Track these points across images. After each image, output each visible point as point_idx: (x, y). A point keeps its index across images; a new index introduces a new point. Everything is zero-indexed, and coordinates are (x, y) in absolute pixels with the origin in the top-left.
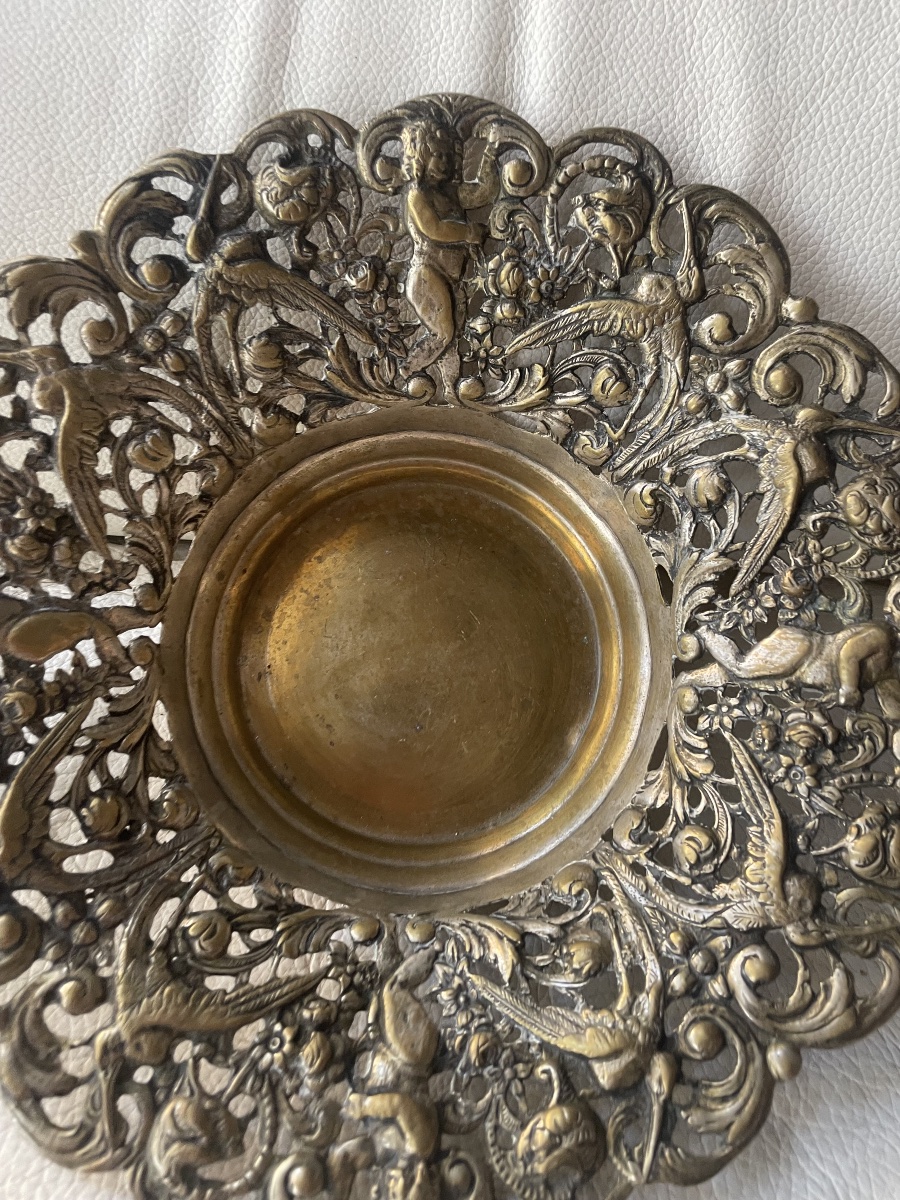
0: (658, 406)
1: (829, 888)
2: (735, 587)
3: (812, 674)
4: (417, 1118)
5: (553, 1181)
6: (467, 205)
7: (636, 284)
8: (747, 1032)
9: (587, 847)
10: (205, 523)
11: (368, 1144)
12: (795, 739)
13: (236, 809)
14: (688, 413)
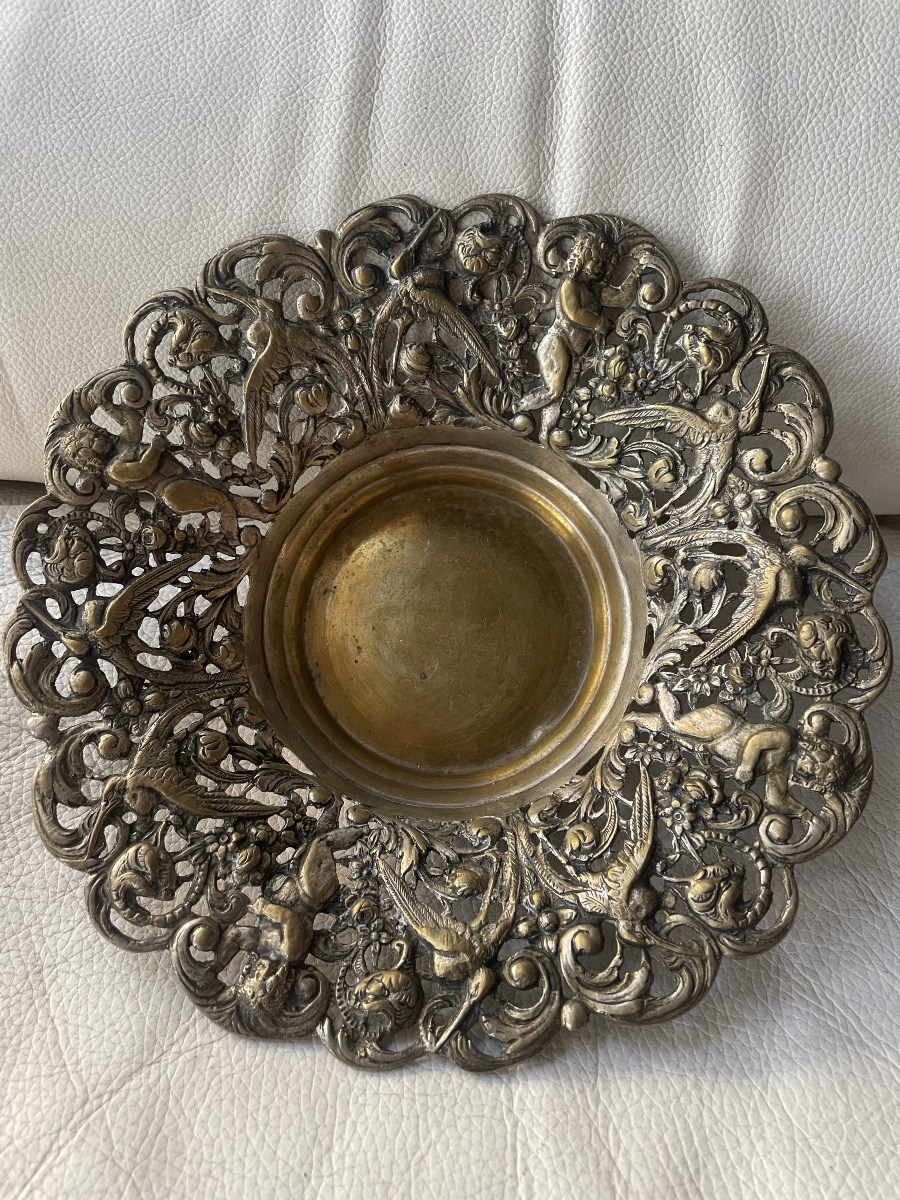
0: (692, 502)
1: (665, 908)
2: (696, 661)
3: (725, 746)
4: (296, 931)
5: (371, 1022)
6: (605, 304)
7: (710, 406)
8: (556, 982)
9: (506, 811)
10: (330, 464)
11: (256, 933)
12: (689, 788)
13: (269, 675)
14: (712, 516)
